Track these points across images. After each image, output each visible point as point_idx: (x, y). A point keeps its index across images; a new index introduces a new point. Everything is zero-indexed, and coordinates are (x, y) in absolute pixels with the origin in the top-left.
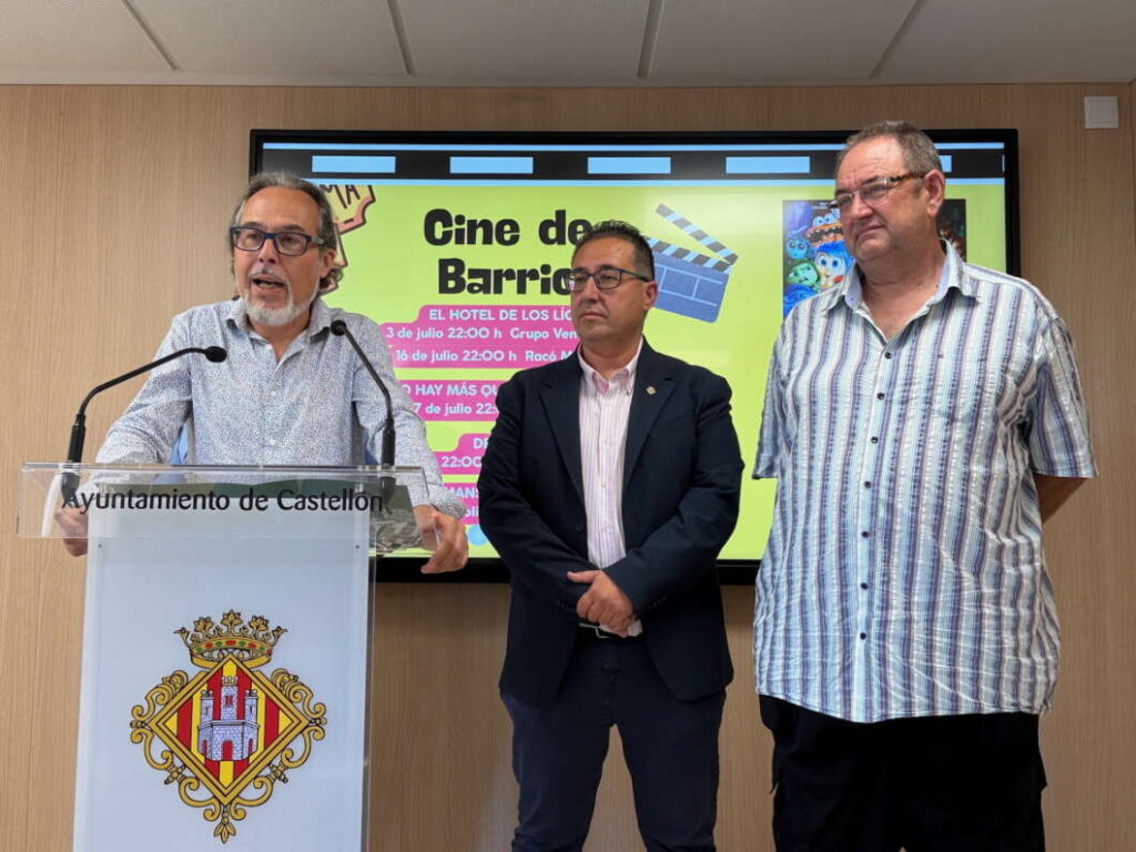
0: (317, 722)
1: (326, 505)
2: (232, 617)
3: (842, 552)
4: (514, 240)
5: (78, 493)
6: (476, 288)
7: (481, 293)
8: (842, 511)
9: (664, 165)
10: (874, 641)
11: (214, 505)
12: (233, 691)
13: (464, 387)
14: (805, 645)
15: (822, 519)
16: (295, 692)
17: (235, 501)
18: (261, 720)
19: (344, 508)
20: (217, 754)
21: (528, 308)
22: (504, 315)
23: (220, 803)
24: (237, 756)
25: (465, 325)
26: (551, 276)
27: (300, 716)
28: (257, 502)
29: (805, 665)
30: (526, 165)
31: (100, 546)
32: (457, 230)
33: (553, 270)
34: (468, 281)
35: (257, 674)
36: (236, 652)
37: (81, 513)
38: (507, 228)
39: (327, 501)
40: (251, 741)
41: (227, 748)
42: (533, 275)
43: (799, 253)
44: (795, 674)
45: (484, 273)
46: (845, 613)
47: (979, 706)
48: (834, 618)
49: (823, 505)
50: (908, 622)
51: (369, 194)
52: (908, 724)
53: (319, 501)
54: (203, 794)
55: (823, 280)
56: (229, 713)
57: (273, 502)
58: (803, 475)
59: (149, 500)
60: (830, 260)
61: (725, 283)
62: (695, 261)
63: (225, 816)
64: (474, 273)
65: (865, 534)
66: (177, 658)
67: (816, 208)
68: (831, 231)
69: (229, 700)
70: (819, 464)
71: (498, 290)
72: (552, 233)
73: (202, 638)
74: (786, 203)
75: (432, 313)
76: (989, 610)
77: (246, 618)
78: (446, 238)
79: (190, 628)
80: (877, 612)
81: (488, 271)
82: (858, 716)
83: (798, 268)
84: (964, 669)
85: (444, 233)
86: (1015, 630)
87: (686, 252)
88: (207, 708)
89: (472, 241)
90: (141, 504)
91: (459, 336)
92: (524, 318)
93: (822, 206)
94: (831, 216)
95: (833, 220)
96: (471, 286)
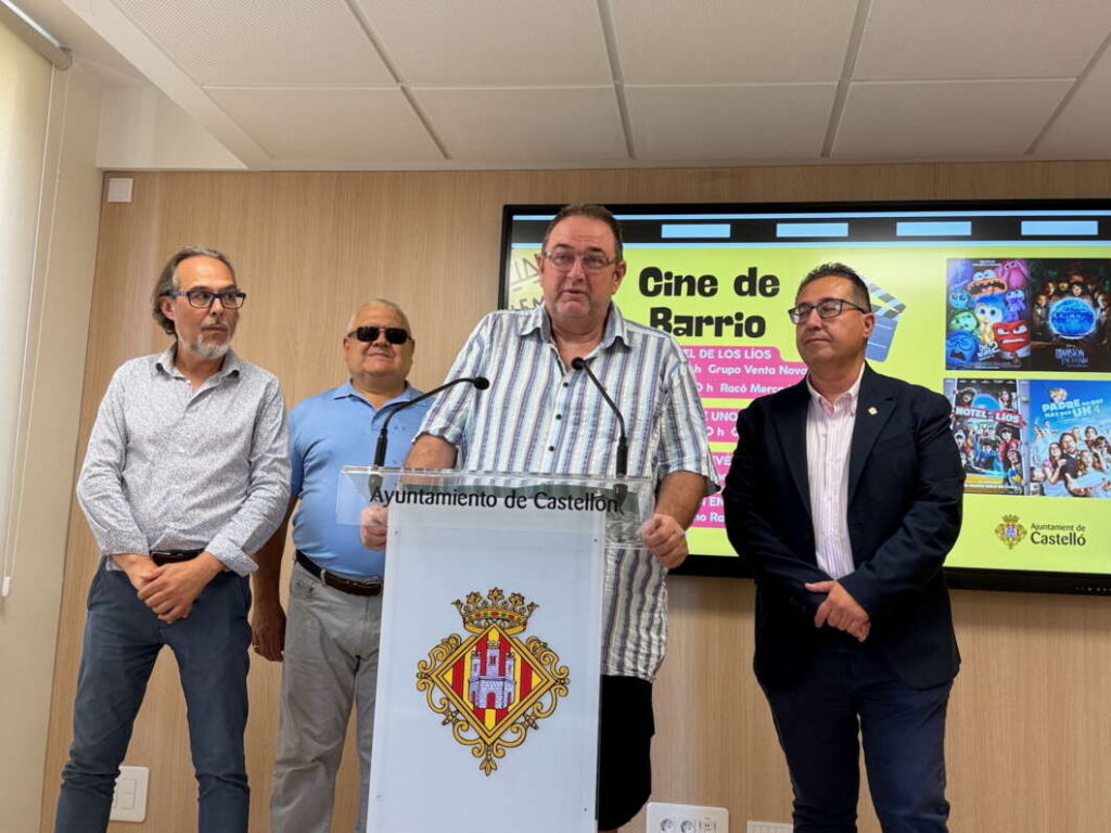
0: (562, 682)
1: (573, 506)
2: (496, 593)
4: (713, 292)
5: (382, 490)
6: (681, 332)
7: (685, 336)
9: (842, 229)
11: (485, 503)
12: (496, 653)
16: (545, 656)
17: (501, 501)
18: (518, 678)
19: (587, 508)
20: (483, 703)
21: (724, 349)
22: (704, 354)
23: (485, 743)
24: (498, 705)
26: (743, 322)
27: (548, 676)
28: (518, 502)
30: (725, 231)
31: (397, 532)
32: (666, 284)
33: (745, 317)
34: (674, 326)
36: (499, 622)
37: (384, 506)
38: (708, 282)
39: (573, 502)
40: (510, 694)
41: (491, 698)
42: (729, 321)
43: (961, 304)
45: (688, 320)
53: (566, 502)
54: (471, 735)
55: (982, 326)
56: (493, 670)
57: (530, 501)
60: (988, 309)
61: (894, 329)
63: (488, 754)
64: (679, 319)
66: (454, 625)
67: (976, 265)
68: (989, 284)
69: (493, 660)
71: (699, 333)
72: (745, 286)
73: (472, 609)
74: (949, 260)
77: (507, 595)
78: (657, 291)
79: (464, 600)
81: (691, 318)
83: (960, 316)
85: (656, 286)
88: (476, 665)
90: (430, 501)
92: (720, 357)
93: (982, 264)
94: (989, 272)
95: (991, 276)
96: (677, 330)
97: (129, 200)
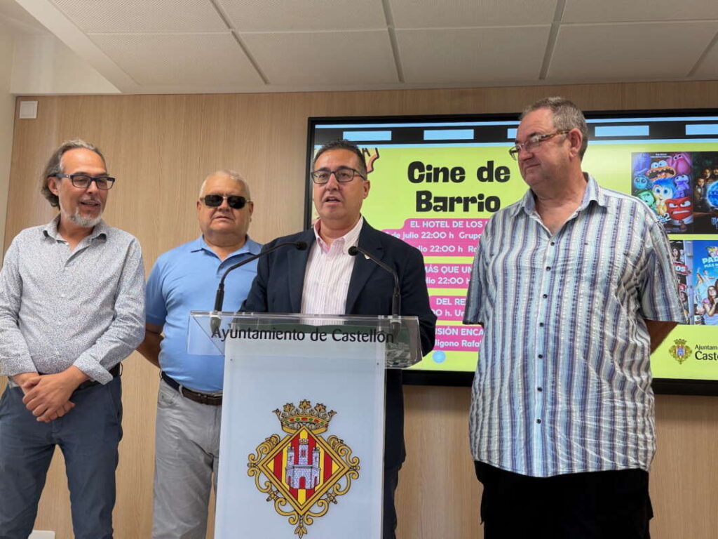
0: (354, 469)
1: (361, 339)
2: (305, 404)
3: (525, 368)
4: (462, 179)
5: (220, 329)
6: (438, 208)
7: (441, 212)
8: (525, 342)
10: (548, 425)
11: (296, 338)
12: (306, 448)
13: (431, 267)
14: (501, 428)
15: (513, 347)
16: (342, 450)
17: (308, 335)
18: (322, 466)
19: (371, 341)
20: (296, 485)
21: (470, 220)
22: (455, 224)
23: (298, 514)
24: (308, 487)
25: (432, 230)
26: (484, 200)
27: (344, 465)
28: (320, 336)
29: (501, 441)
30: (470, 134)
31: (231, 360)
32: (428, 174)
33: (485, 198)
34: (434, 204)
35: (319, 438)
36: (307, 425)
37: (222, 341)
38: (458, 172)
39: (361, 336)
40: (316, 477)
41: (302, 481)
42: (473, 200)
43: (642, 186)
44: (495, 446)
45: (443, 199)
46: (527, 407)
47: (615, 465)
48: (520, 411)
49: (514, 338)
50: (569, 412)
51: (376, 153)
52: (570, 478)
53: (356, 336)
54: (288, 508)
55: (658, 202)
56: (303, 460)
57: (329, 336)
58: (499, 320)
59: (259, 333)
60: (662, 189)
63: (301, 521)
64: (437, 199)
65: (540, 356)
66: (273, 427)
67: (653, 157)
68: (663, 171)
69: (303, 453)
70: (510, 313)
71: (452, 209)
72: (485, 175)
73: (287, 415)
74: (634, 154)
75: (412, 224)
76: (618, 404)
77: (313, 405)
78: (421, 179)
79: (282, 409)
80: (549, 406)
81: (446, 198)
82: (538, 473)
83: (642, 194)
84: (605, 442)
85: (420, 176)
86: (635, 416)
88: (291, 457)
89: (436, 180)
91: (428, 237)
92: (468, 226)
93: (657, 156)
94: (663, 162)
95: (664, 164)
96: (435, 207)
97: (35, 117)
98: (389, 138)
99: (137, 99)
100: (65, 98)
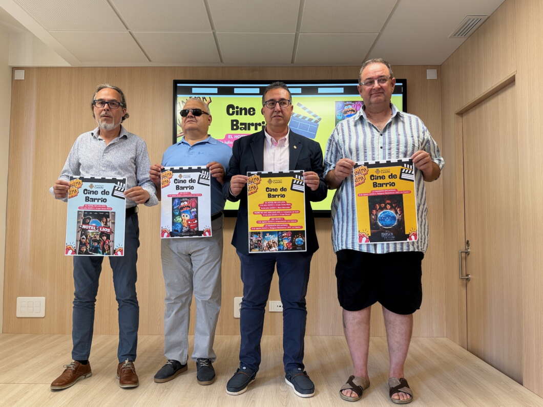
4: (254, 114)
7: (244, 130)
30: (257, 91)
32: (236, 111)
38: (252, 110)
42: (260, 125)
43: (340, 117)
45: (245, 124)
51: (210, 100)
61: (317, 127)
62: (308, 120)
64: (242, 124)
67: (345, 104)
68: (350, 110)
71: (249, 129)
74: (336, 102)
75: (229, 136)
78: (233, 113)
87: (306, 117)
93: (347, 103)
94: (350, 106)
95: (350, 107)
96: (241, 128)
97: (23, 79)
98: (216, 92)
99: (80, 69)
100: (39, 69)
